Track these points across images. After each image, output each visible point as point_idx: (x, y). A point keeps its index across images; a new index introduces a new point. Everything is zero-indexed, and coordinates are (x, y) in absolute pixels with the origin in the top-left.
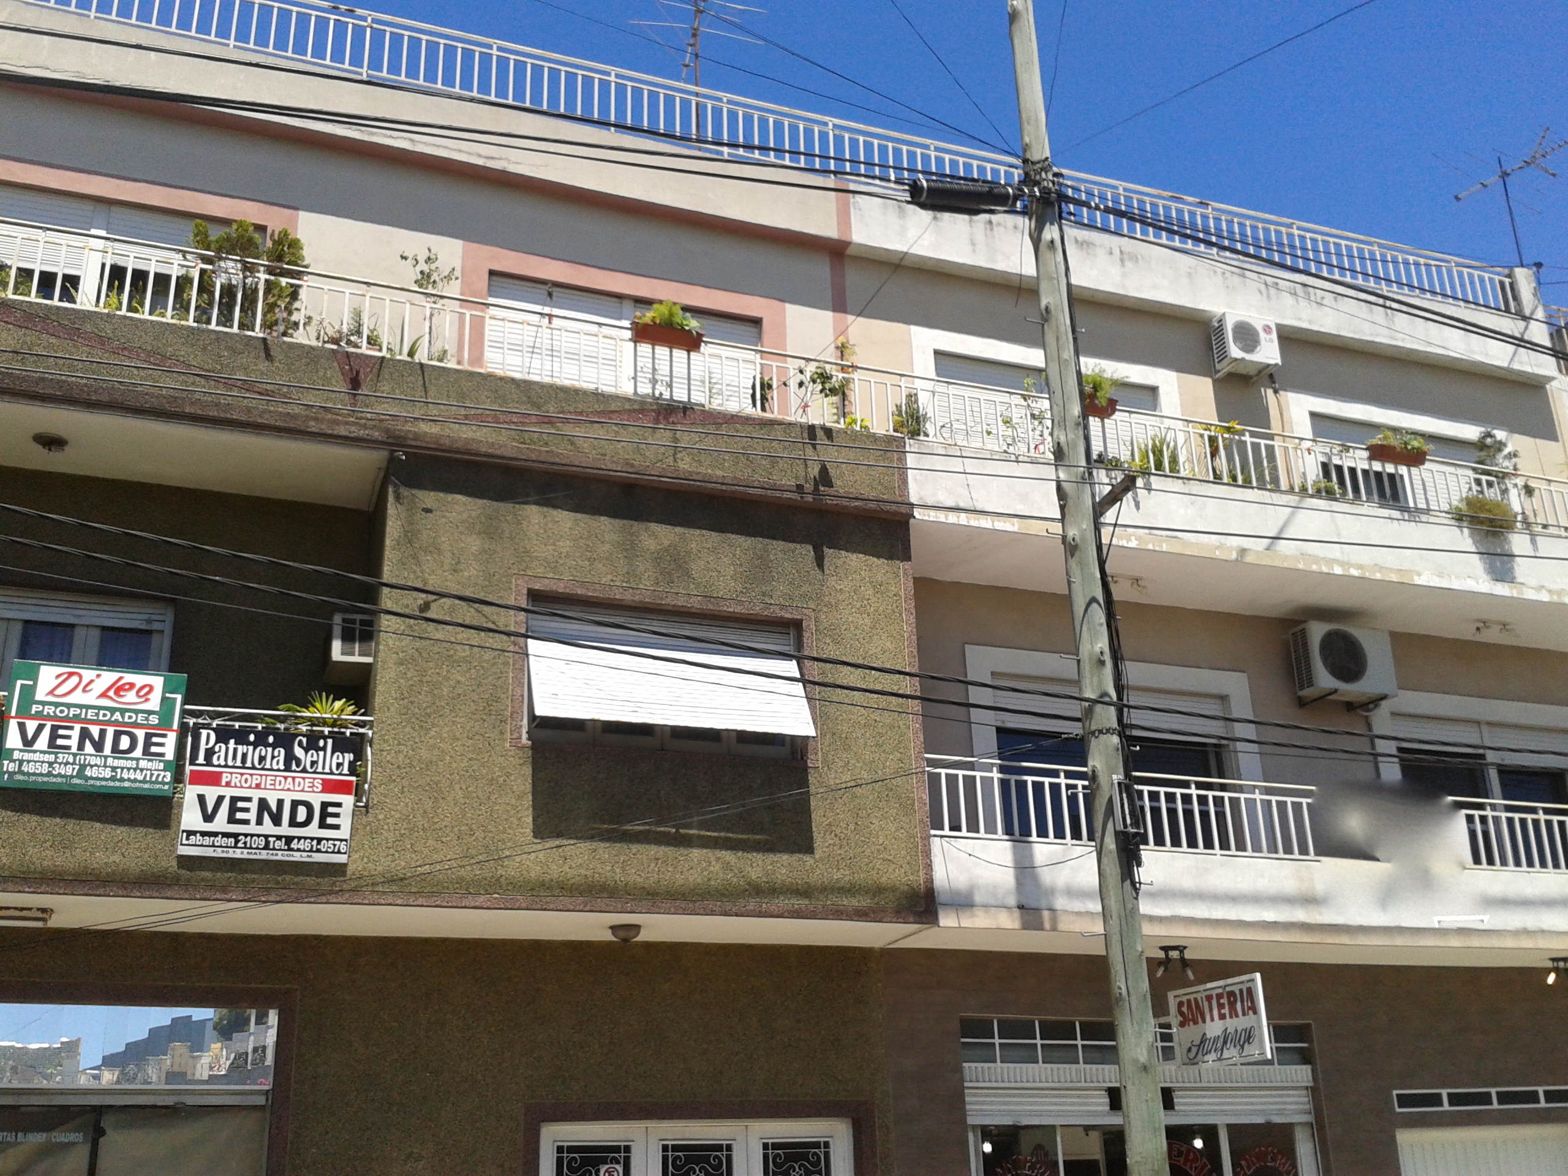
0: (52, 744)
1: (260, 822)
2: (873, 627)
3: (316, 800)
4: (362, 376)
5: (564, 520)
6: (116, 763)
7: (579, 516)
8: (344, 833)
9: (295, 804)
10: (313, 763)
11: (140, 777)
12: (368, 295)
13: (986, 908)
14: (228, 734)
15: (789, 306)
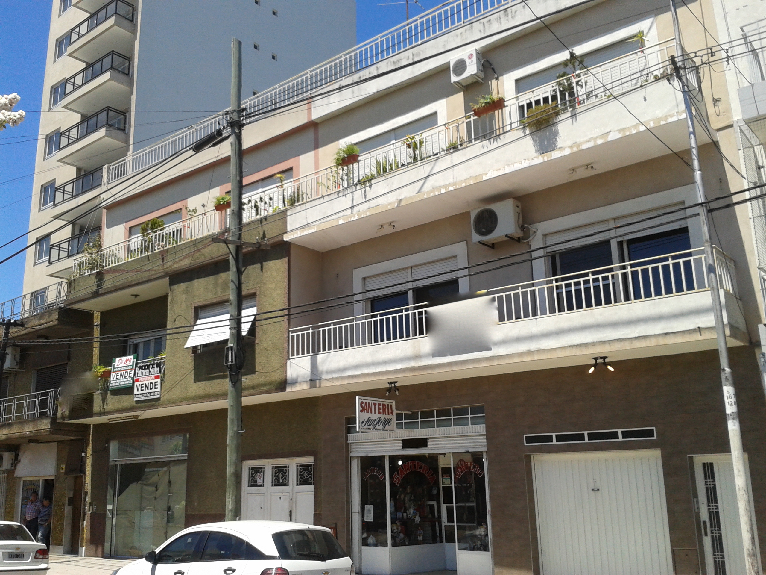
0: (116, 378)
2: (275, 287)
3: (153, 381)
5: (202, 281)
6: (125, 380)
8: (159, 389)
9: (151, 383)
10: (153, 372)
11: (128, 382)
13: (300, 383)
14: (140, 368)
15: (301, 157)
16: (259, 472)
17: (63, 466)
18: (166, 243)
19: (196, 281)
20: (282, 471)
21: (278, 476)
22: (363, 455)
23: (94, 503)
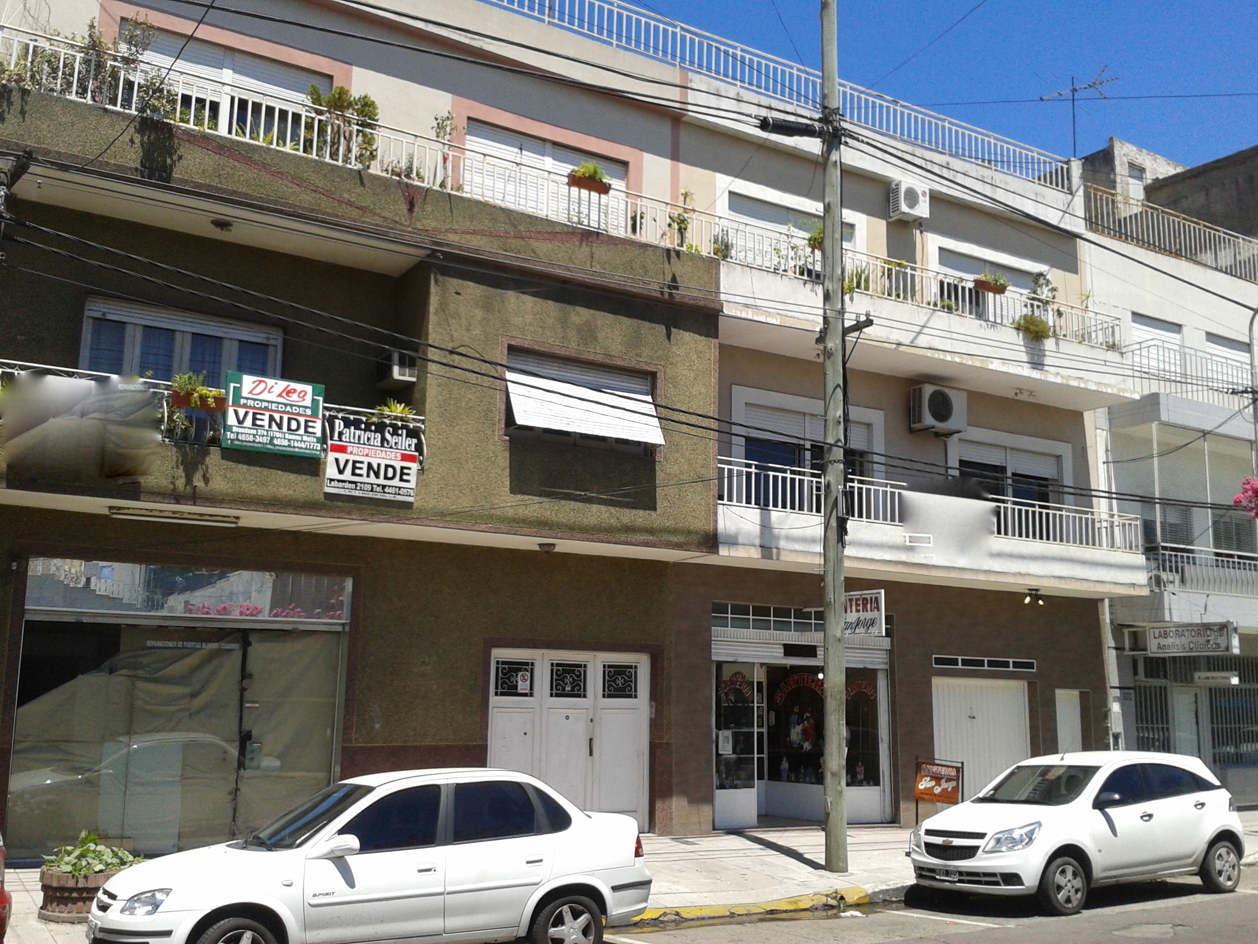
0: (254, 424)
1: (368, 476)
2: (695, 379)
3: (398, 465)
4: (415, 200)
5: (529, 301)
6: (291, 437)
7: (536, 299)
8: (412, 485)
9: (387, 466)
10: (396, 443)
11: (304, 446)
12: (417, 144)
13: (743, 545)
14: (350, 423)
15: (646, 155)
16: (520, 670)
20: (571, 672)
21: (562, 680)
22: (730, 659)
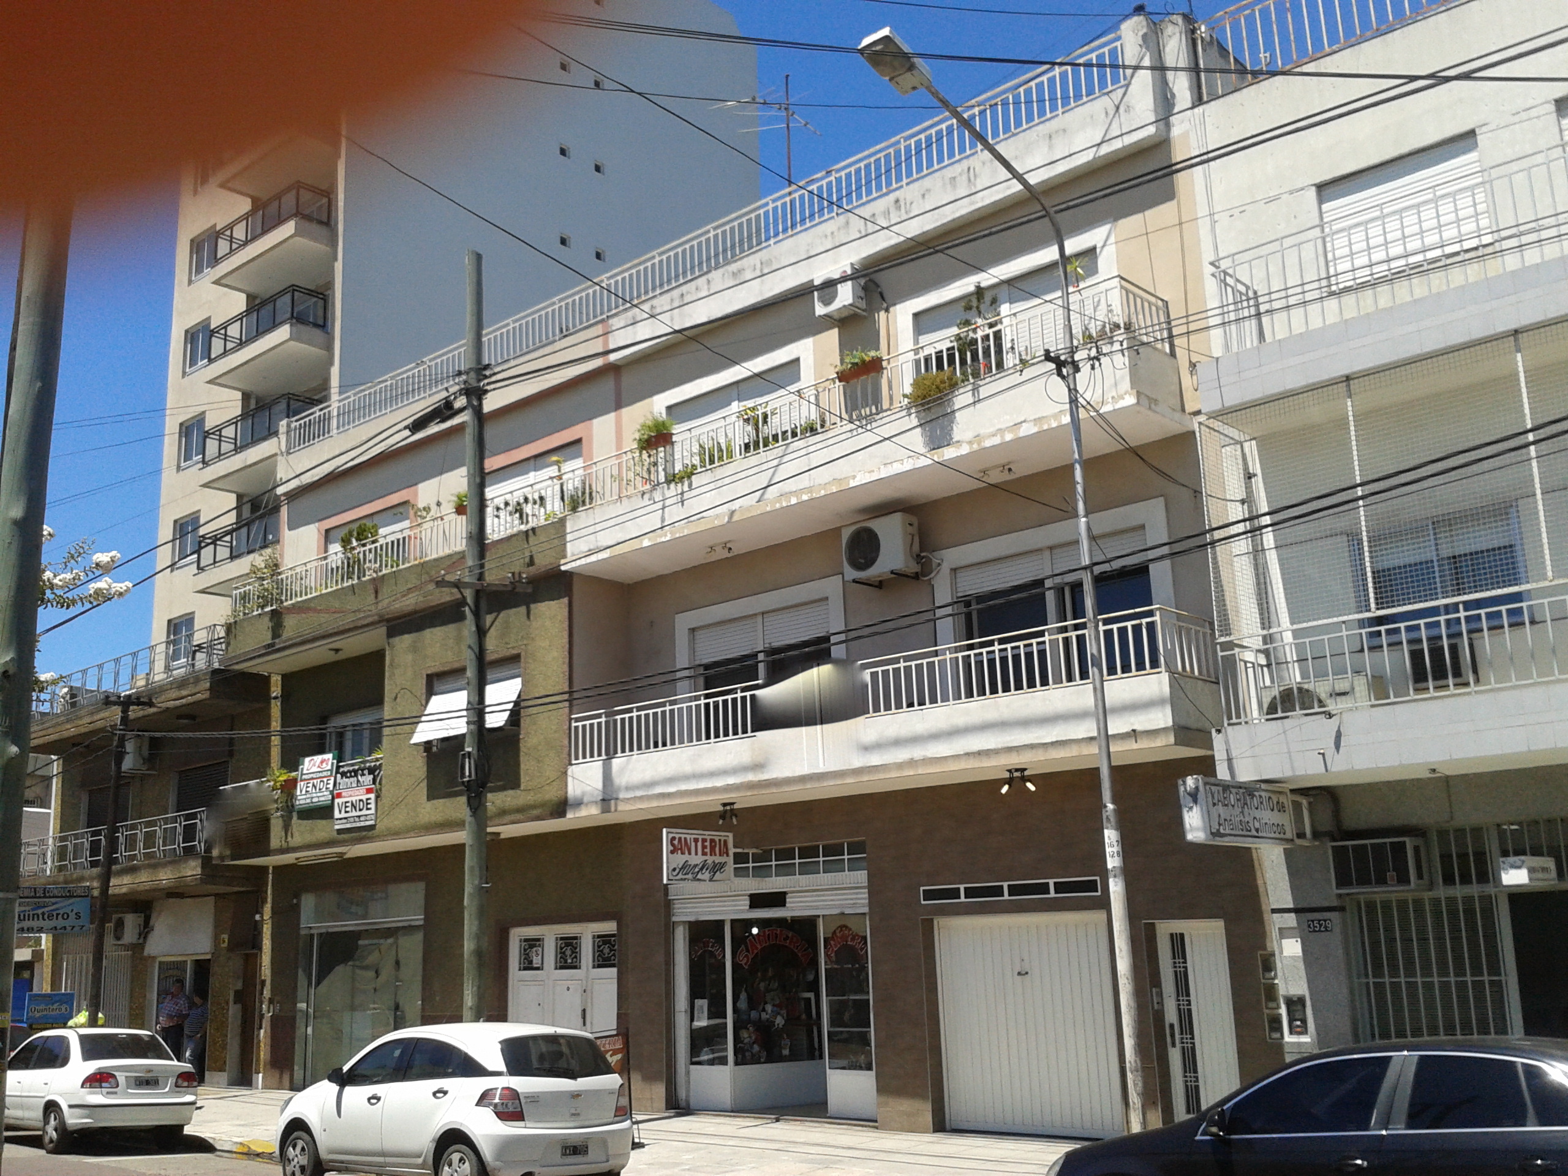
0: (306, 791)
2: (550, 645)
3: (364, 798)
6: (320, 794)
7: (442, 628)
8: (372, 811)
9: (360, 801)
10: (363, 782)
11: (326, 799)
13: (587, 805)
14: (343, 774)
15: (595, 421)
16: (535, 946)
17: (225, 937)
18: (381, 566)
19: (428, 631)
20: (570, 944)
21: (564, 953)
22: (692, 919)
23: (277, 998)
